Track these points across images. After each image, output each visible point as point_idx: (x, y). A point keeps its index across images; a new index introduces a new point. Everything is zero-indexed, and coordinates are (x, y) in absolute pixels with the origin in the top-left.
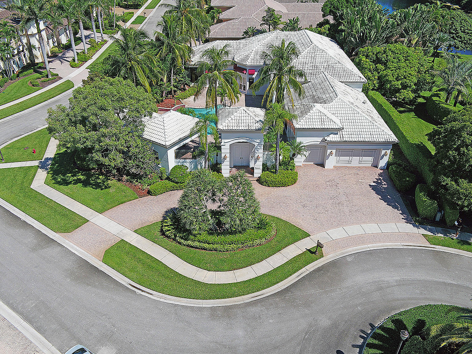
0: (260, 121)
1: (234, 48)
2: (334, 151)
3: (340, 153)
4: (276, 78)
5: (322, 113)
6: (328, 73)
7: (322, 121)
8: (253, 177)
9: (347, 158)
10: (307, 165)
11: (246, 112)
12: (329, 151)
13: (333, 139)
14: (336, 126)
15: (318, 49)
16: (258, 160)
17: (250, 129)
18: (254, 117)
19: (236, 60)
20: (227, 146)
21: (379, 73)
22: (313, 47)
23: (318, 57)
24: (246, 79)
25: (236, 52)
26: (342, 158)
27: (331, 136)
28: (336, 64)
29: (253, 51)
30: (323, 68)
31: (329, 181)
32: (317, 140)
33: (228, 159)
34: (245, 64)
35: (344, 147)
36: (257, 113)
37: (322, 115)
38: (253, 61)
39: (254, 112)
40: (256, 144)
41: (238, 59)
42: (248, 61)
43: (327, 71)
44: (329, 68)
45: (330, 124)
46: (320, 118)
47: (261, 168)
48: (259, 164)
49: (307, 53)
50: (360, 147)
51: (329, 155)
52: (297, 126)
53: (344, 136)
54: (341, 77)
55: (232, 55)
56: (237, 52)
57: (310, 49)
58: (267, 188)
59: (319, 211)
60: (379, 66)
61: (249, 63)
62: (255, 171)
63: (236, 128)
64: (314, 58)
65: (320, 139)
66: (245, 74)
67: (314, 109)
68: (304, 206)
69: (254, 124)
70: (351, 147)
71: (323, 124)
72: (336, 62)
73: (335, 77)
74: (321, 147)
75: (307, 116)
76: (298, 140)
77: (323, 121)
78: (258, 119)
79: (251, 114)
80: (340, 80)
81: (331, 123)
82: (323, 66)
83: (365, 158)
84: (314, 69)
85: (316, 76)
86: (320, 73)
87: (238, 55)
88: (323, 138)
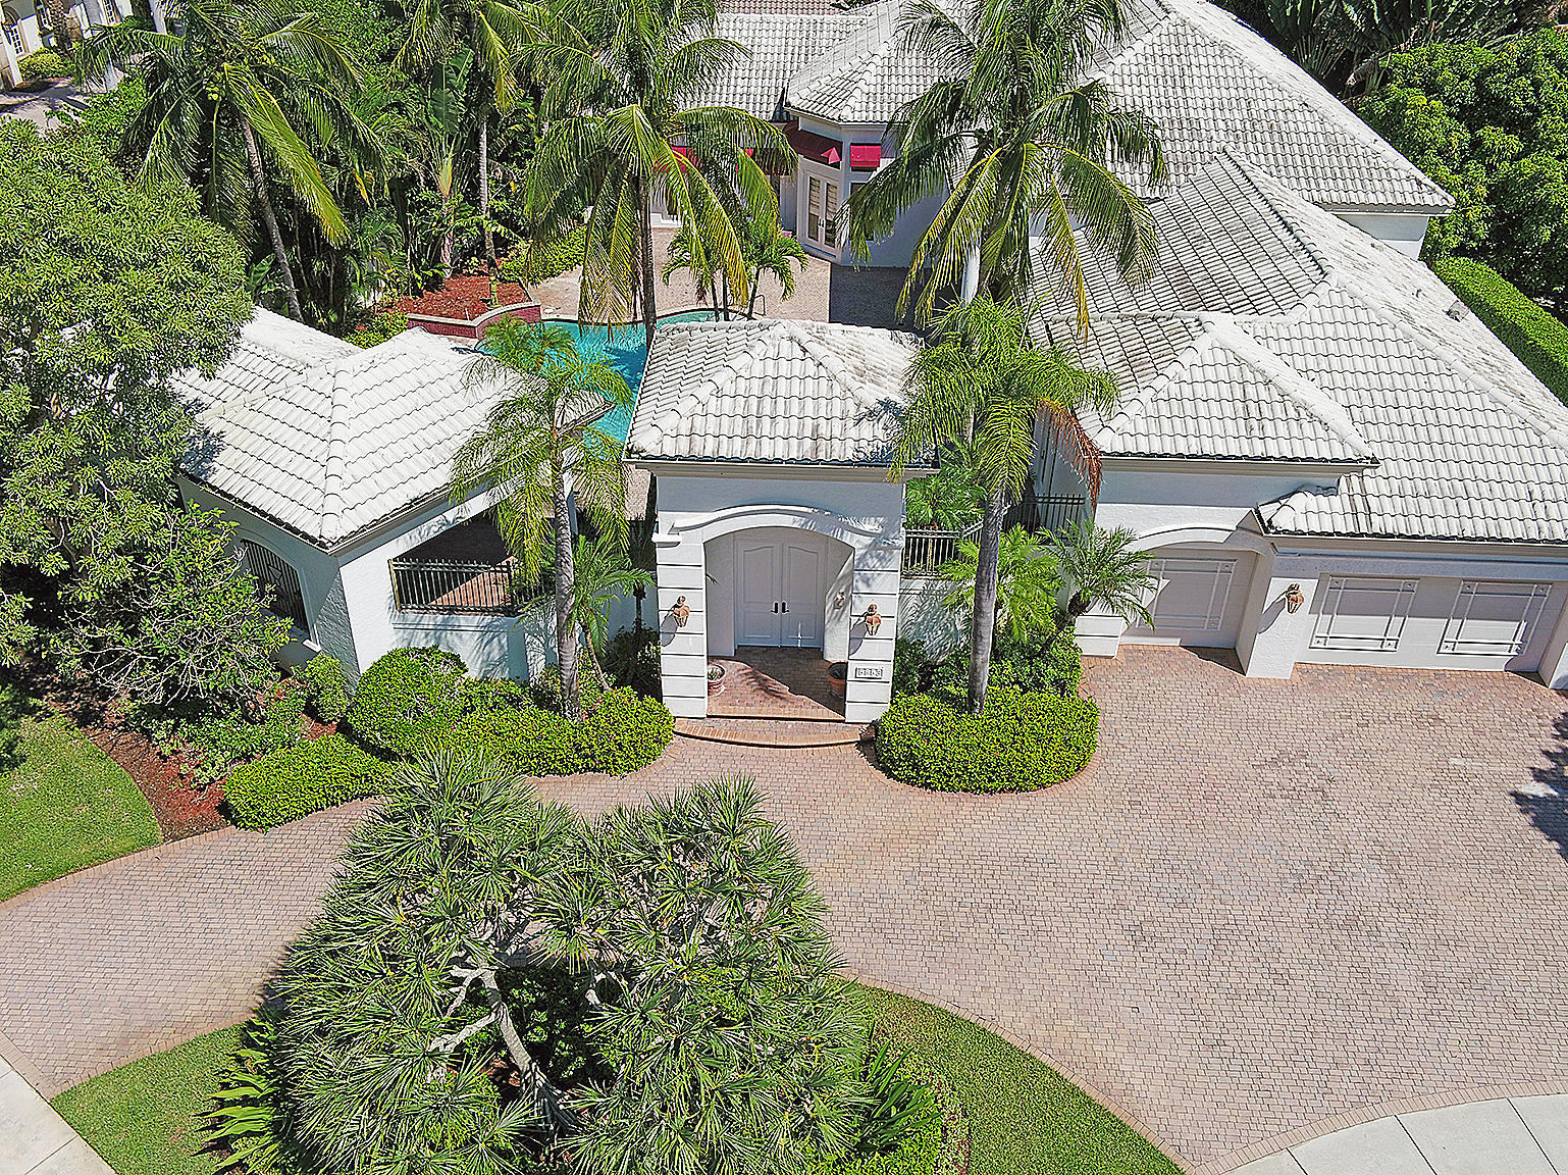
0: (887, 405)
1: (790, 49)
2: (1308, 588)
3: (1341, 597)
4: (992, 157)
5: (1250, 365)
6: (1253, 156)
7: (1249, 416)
8: (843, 722)
9: (1374, 625)
10: (1145, 652)
11: (805, 351)
12: (1278, 587)
13: (1313, 518)
14: (1336, 445)
15: (1199, 41)
16: (867, 635)
17: (822, 456)
18: (855, 385)
19: (794, 100)
20: (692, 549)
21: (1491, 168)
22: (1172, 29)
23: (1196, 80)
24: (841, 190)
25: (795, 64)
26: (1348, 624)
27: (1298, 500)
28: (1290, 116)
29: (874, 60)
30: (1222, 133)
31: (1274, 761)
32: (1215, 523)
33: (697, 622)
34: (836, 117)
35: (1367, 567)
36: (873, 360)
37: (1249, 376)
38: (871, 105)
39: (854, 352)
40: (859, 543)
41: (805, 93)
42: (851, 101)
43: (1246, 148)
44: (1258, 134)
45: (1295, 432)
46: (1238, 394)
47: (888, 672)
48: (877, 656)
49: (1141, 60)
50: (1458, 570)
51: (1278, 607)
52: (1106, 441)
53: (1373, 502)
54: (1321, 181)
55: (780, 81)
56: (802, 65)
57: (1157, 40)
58: (917, 797)
59: (1234, 978)
60: (1492, 135)
61: (854, 110)
62: (853, 691)
63: (736, 449)
64: (1179, 82)
65: (1228, 518)
66: (831, 165)
67: (1203, 342)
68: (1138, 936)
69: (850, 423)
70: (1411, 568)
71: (1256, 432)
72: (1288, 104)
73: (1285, 180)
74: (1231, 557)
75: (1160, 382)
76: (1108, 517)
77: (1254, 413)
78: (871, 395)
79: (834, 363)
80: (1315, 194)
81: (1306, 425)
82: (1222, 125)
83: (1475, 628)
84: (1181, 135)
85: (1191, 171)
86: (1207, 159)
87: (805, 79)
88: (1249, 509)
